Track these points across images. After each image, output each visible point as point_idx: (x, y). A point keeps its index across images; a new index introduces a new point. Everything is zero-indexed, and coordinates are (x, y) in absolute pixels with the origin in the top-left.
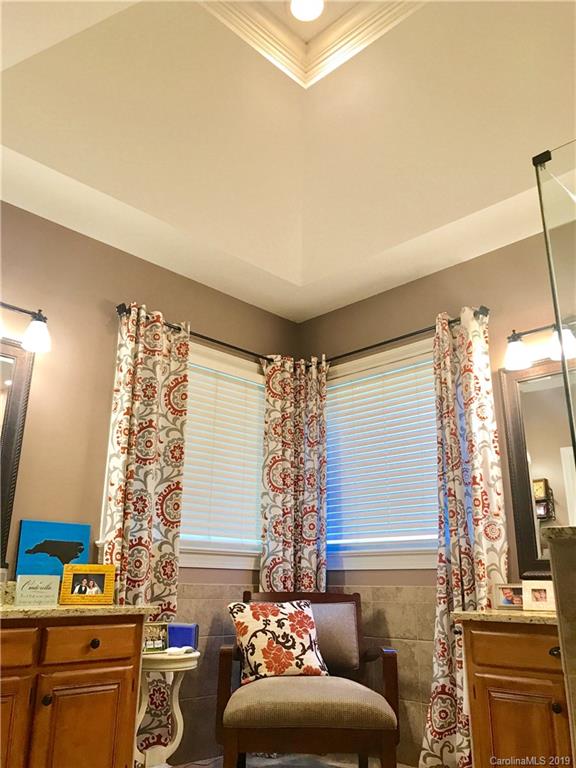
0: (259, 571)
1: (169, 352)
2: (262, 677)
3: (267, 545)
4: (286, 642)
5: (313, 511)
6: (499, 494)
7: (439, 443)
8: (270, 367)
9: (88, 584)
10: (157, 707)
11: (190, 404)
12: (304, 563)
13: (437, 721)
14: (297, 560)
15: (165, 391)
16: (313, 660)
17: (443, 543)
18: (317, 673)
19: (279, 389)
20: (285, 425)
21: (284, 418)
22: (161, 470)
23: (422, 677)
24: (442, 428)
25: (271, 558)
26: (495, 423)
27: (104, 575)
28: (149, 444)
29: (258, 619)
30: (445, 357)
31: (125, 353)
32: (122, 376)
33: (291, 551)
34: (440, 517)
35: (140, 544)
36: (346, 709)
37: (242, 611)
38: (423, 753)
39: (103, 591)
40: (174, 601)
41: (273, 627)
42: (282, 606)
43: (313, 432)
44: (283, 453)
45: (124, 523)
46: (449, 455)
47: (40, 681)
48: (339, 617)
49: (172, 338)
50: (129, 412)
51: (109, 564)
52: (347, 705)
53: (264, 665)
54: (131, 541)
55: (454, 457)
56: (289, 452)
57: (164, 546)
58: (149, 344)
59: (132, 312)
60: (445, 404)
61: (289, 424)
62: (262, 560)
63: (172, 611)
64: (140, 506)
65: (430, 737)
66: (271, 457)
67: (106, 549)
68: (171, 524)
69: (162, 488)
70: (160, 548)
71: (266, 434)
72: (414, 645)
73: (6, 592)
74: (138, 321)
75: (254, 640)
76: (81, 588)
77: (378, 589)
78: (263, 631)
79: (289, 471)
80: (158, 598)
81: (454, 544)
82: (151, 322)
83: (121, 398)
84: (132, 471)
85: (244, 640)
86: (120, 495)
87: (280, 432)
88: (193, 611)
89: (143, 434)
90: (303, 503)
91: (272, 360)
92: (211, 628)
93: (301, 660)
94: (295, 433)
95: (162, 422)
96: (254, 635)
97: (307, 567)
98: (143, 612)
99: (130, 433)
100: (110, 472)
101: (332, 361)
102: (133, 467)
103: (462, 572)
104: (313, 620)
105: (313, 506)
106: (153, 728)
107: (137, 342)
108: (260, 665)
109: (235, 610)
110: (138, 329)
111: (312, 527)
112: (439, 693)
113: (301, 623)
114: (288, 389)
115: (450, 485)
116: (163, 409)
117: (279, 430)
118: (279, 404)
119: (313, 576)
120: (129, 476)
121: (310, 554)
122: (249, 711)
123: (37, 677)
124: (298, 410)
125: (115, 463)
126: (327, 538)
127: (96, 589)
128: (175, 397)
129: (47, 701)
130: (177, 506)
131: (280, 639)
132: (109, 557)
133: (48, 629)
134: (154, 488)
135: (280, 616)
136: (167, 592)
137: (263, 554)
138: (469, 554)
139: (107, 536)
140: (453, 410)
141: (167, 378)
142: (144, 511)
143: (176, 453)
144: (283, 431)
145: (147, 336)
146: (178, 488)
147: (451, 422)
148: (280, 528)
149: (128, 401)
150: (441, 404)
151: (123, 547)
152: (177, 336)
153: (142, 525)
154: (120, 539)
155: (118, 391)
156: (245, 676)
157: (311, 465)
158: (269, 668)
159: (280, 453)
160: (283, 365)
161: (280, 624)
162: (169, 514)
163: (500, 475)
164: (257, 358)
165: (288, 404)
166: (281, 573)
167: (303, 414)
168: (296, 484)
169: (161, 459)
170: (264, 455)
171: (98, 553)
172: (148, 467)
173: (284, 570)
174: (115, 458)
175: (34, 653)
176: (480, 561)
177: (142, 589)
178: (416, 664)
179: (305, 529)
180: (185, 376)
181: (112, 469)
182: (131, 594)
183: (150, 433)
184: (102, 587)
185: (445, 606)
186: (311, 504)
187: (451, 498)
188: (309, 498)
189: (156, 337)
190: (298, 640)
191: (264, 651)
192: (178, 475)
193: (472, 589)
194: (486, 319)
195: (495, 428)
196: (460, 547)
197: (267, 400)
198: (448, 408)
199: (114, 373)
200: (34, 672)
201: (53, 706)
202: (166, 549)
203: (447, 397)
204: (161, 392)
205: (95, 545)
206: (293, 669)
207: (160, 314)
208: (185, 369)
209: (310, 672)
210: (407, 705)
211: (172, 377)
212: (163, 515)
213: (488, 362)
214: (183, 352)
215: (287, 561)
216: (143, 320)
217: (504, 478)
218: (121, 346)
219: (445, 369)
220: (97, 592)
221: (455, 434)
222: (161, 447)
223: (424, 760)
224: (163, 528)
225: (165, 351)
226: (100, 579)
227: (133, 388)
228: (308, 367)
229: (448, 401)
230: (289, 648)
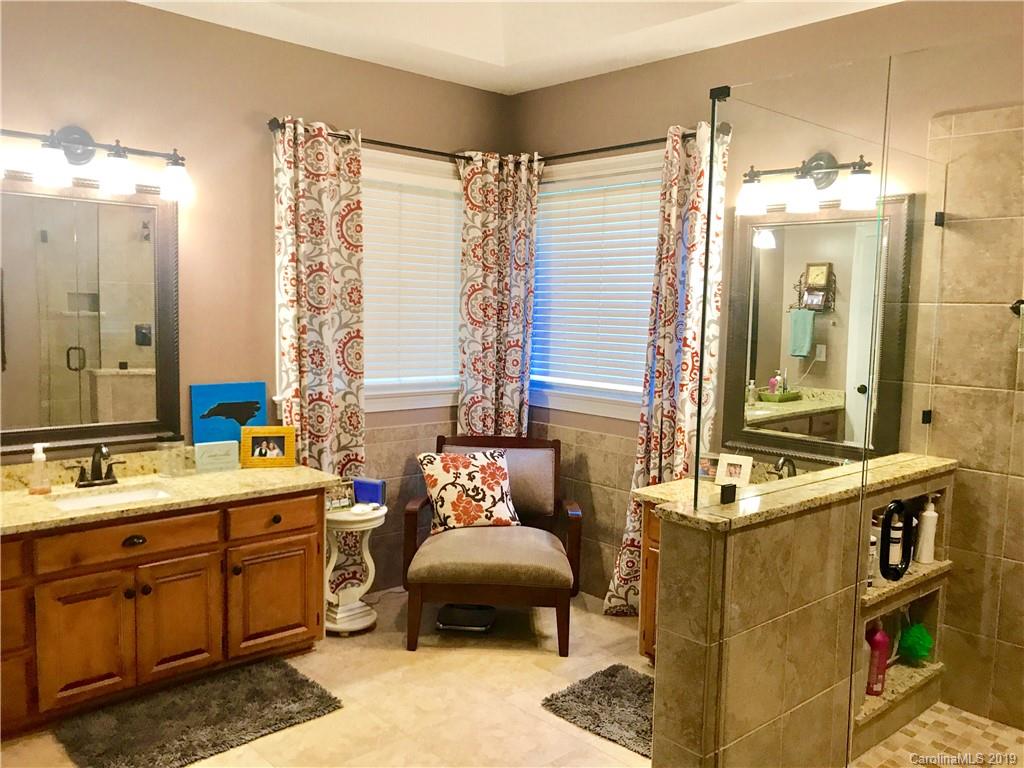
0: (457, 407)
1: (338, 169)
2: (450, 528)
3: (466, 381)
4: (477, 495)
5: (517, 345)
6: (712, 356)
7: (654, 292)
8: (469, 168)
9: (268, 447)
10: (350, 548)
11: (367, 239)
12: (506, 401)
13: (625, 570)
14: (499, 396)
15: (336, 219)
16: (504, 511)
17: (646, 403)
18: (507, 524)
19: (478, 199)
20: (487, 245)
21: (486, 236)
22: (339, 314)
23: (618, 525)
24: (659, 275)
25: (470, 396)
26: (720, 273)
27: (283, 437)
28: (321, 291)
29: (448, 472)
30: (671, 186)
31: (284, 179)
32: (282, 211)
33: (491, 388)
34: (646, 375)
35: (320, 399)
36: (524, 570)
37: (432, 463)
38: (609, 594)
39: (284, 453)
40: (362, 452)
41: (463, 480)
42: (474, 458)
43: (520, 251)
44: (484, 281)
45: (300, 381)
46: (663, 308)
47: (228, 554)
48: (536, 465)
49: (341, 150)
50: (295, 259)
51: (290, 424)
52: (525, 566)
53: (453, 517)
54: (311, 395)
55: (668, 312)
56: (491, 278)
57: (348, 397)
58: (312, 165)
59: (287, 129)
60: (665, 246)
61: (492, 243)
62: (460, 397)
63: (361, 462)
64: (317, 358)
65: (617, 582)
66: (470, 284)
67: (284, 406)
68: (354, 374)
69: (341, 334)
70: (344, 398)
71: (464, 255)
72: (613, 494)
73: (187, 458)
74: (295, 138)
75: (443, 493)
76: (261, 450)
77: (582, 433)
78: (453, 484)
79: (491, 301)
80: (345, 448)
81: (657, 406)
82: (312, 136)
83: (284, 238)
84: (304, 327)
85: (434, 493)
86: (293, 353)
87: (480, 255)
88: (385, 454)
89: (314, 277)
90: (507, 335)
91: (470, 159)
92: (405, 469)
93: (491, 512)
94: (500, 251)
95: (335, 258)
96: (444, 488)
97: (509, 405)
98: (322, 486)
99: (298, 281)
100: (281, 324)
101: (547, 160)
102: (304, 322)
103: (662, 435)
104: (506, 471)
105: (518, 341)
106: (348, 566)
107: (296, 167)
108: (449, 517)
109: (425, 462)
110: (296, 150)
111: (516, 363)
112: (628, 545)
113: (493, 475)
114: (491, 198)
115: (660, 342)
116: (335, 242)
117: (479, 252)
118: (479, 219)
119: (516, 415)
120: (302, 331)
121: (513, 391)
122: (431, 570)
123: (226, 550)
124: (505, 222)
125: (285, 316)
126: (532, 373)
127: (277, 451)
128: (348, 228)
129: (237, 571)
130: (359, 356)
131: (470, 493)
132: (288, 414)
133: (230, 510)
134: (331, 338)
135: (472, 469)
136: (354, 443)
137: (462, 390)
138: (672, 418)
139: (284, 392)
140: (674, 254)
141: (338, 203)
142: (322, 365)
143: (354, 296)
144: (484, 252)
145: (308, 156)
146: (358, 336)
147: (670, 269)
148: (479, 366)
149: (293, 244)
150: (661, 245)
151: (301, 406)
152: (347, 147)
153: (321, 380)
154: (298, 400)
155: (280, 228)
156: (435, 526)
157: (518, 292)
158: (458, 519)
159: (480, 280)
160: (485, 163)
161: (471, 477)
162: (351, 363)
163: (717, 334)
164: (452, 157)
165: (491, 218)
166: (480, 412)
167: (510, 228)
168: (499, 312)
169: (338, 301)
170: (462, 281)
171: (276, 409)
172: (323, 317)
173: (483, 409)
174: (283, 309)
175: (220, 532)
176: (680, 428)
177: (327, 444)
178: (614, 511)
179: (509, 365)
180: (359, 202)
181: (283, 321)
182: (315, 450)
183: (321, 278)
184: (282, 449)
185: (643, 465)
186: (516, 338)
187: (659, 357)
188: (514, 329)
189: (319, 157)
190: (489, 493)
191: (453, 504)
192: (358, 322)
193: (671, 452)
194: (728, 139)
195: (720, 279)
196: (663, 409)
197: (465, 212)
198: (668, 252)
199: (273, 206)
200: (222, 547)
201: (244, 576)
202: (350, 399)
203: (669, 238)
204: (331, 223)
205: (273, 402)
206: (483, 520)
207: (322, 125)
208: (358, 193)
209: (499, 523)
210: (602, 546)
211: (344, 203)
212: (344, 363)
213: (723, 196)
214: (354, 167)
215: (486, 398)
216: (301, 139)
217: (721, 337)
218: (278, 170)
219: (670, 201)
220: (277, 455)
221: (672, 285)
222: (337, 288)
223: (610, 600)
224: (346, 378)
225: (332, 170)
226: (280, 441)
227: (297, 227)
228: (517, 165)
229: (668, 243)
230: (479, 501)
